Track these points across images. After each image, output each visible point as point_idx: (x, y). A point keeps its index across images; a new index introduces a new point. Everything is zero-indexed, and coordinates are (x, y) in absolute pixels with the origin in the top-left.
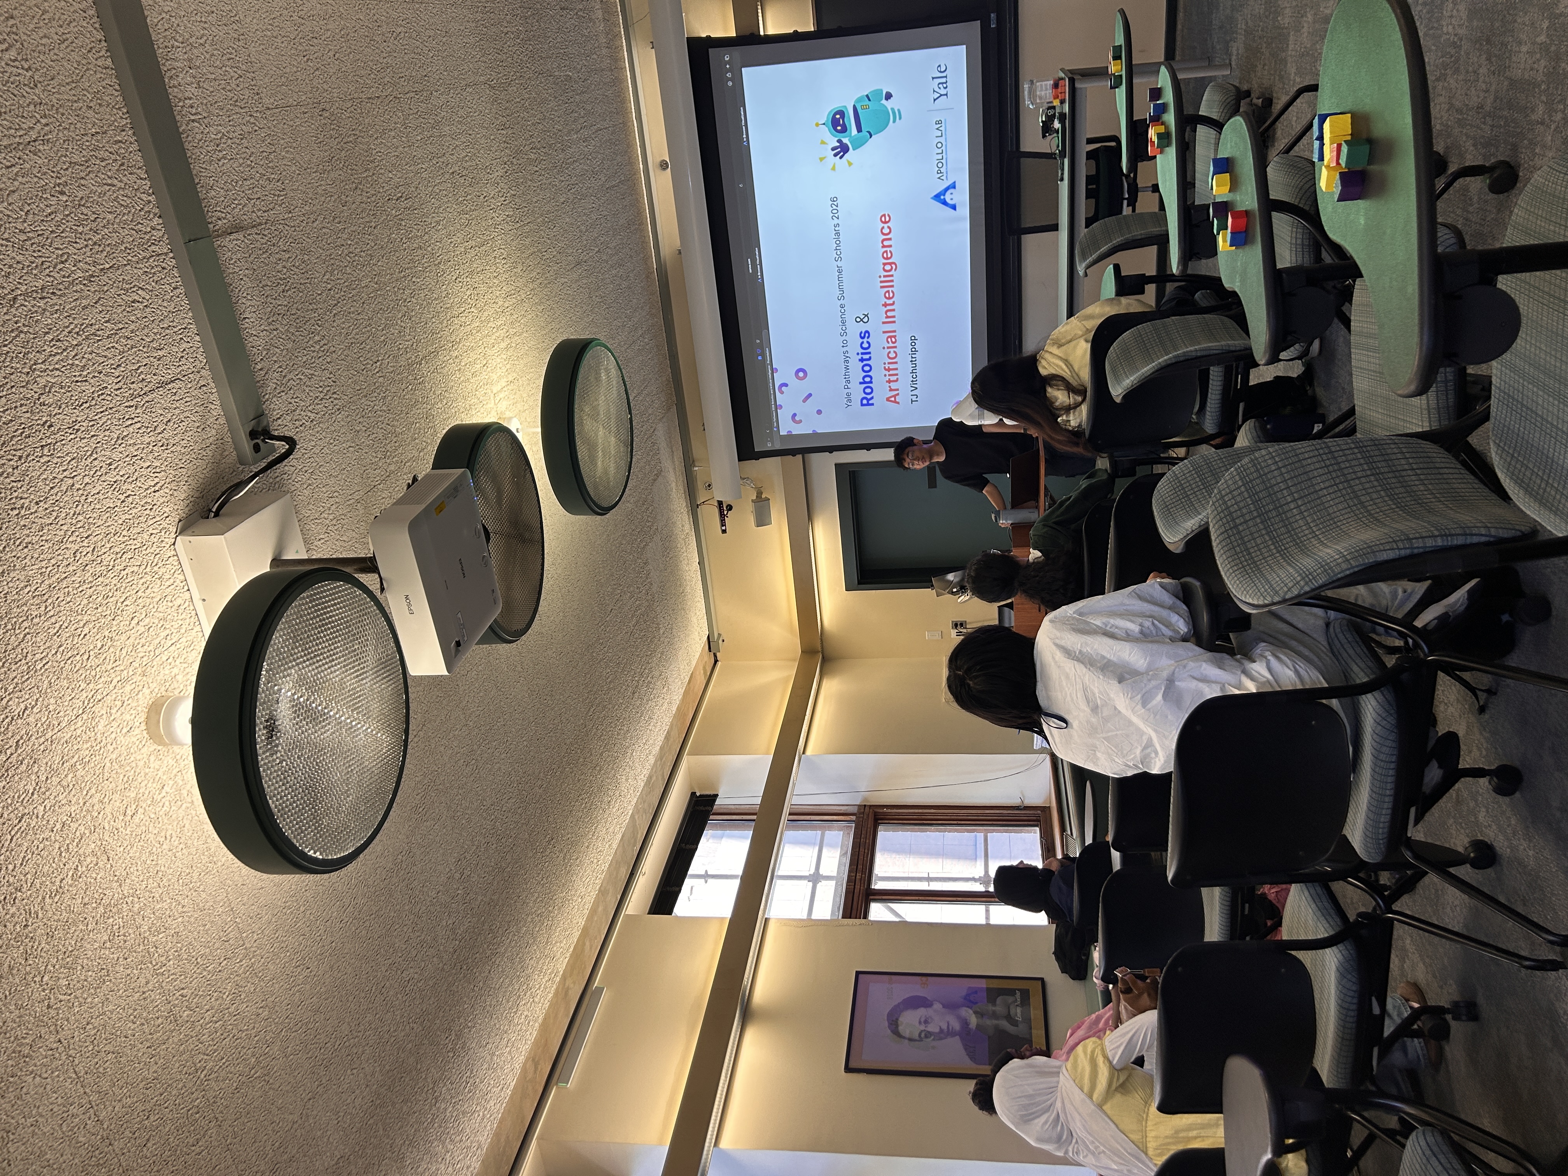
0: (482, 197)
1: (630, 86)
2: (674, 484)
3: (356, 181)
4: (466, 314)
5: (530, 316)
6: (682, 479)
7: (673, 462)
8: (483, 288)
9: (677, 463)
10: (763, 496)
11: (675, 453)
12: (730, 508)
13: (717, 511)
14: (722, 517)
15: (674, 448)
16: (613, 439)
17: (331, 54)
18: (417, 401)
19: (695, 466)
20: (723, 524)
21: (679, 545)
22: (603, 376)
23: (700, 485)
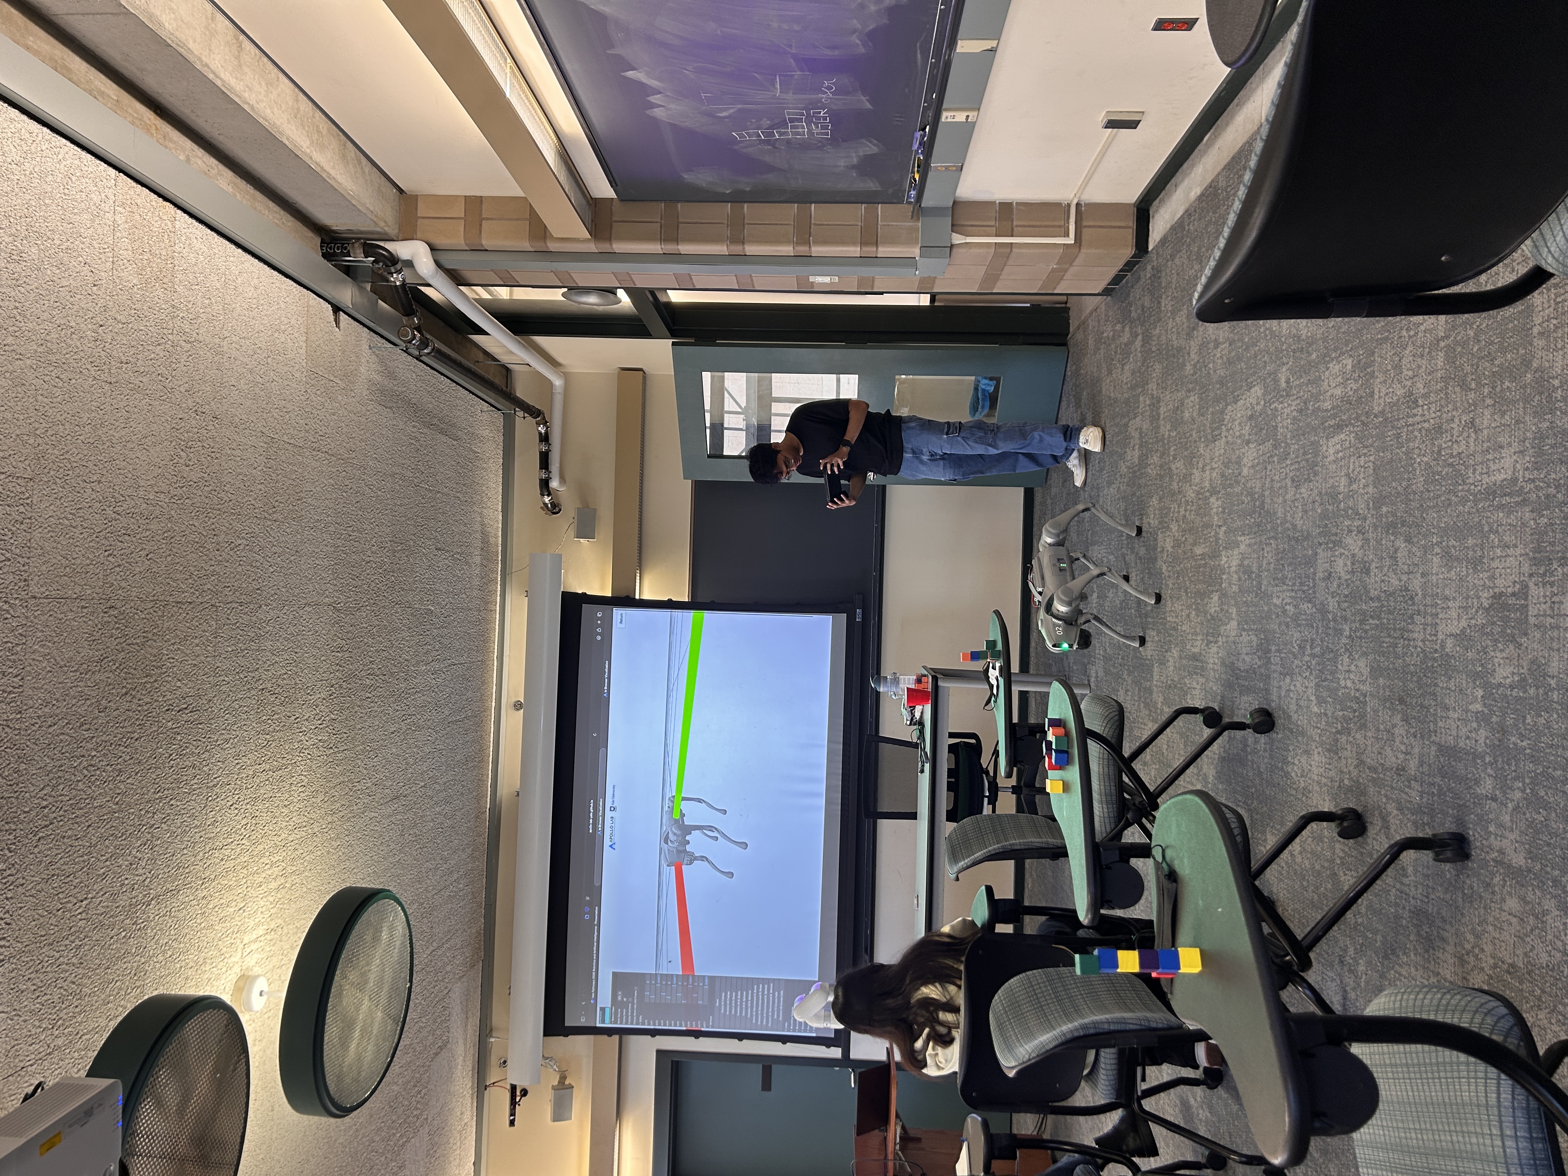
0: (293, 718)
1: (497, 627)
2: (461, 1058)
3: (128, 686)
4: (233, 846)
5: (319, 853)
6: (473, 1051)
7: (465, 1031)
8: (266, 817)
9: (470, 1032)
10: (567, 1082)
11: (470, 1020)
12: (525, 1093)
13: (508, 1095)
14: (514, 1103)
15: (470, 1013)
16: (379, 1014)
17: (142, 553)
18: (127, 952)
19: (491, 1036)
20: (513, 1114)
21: (451, 1141)
22: (385, 935)
23: (494, 1060)
